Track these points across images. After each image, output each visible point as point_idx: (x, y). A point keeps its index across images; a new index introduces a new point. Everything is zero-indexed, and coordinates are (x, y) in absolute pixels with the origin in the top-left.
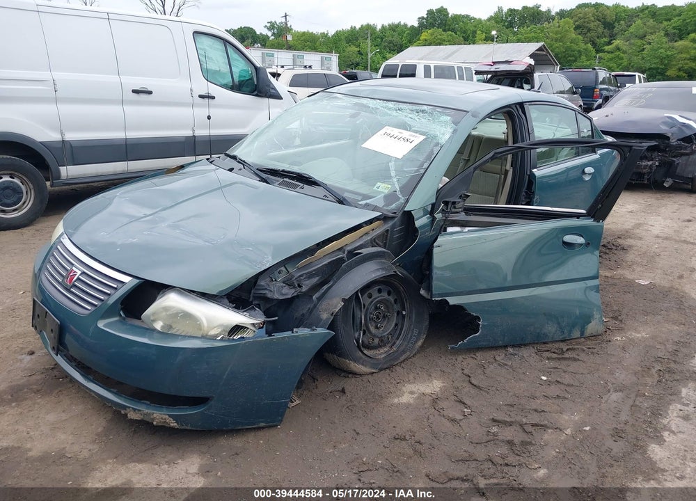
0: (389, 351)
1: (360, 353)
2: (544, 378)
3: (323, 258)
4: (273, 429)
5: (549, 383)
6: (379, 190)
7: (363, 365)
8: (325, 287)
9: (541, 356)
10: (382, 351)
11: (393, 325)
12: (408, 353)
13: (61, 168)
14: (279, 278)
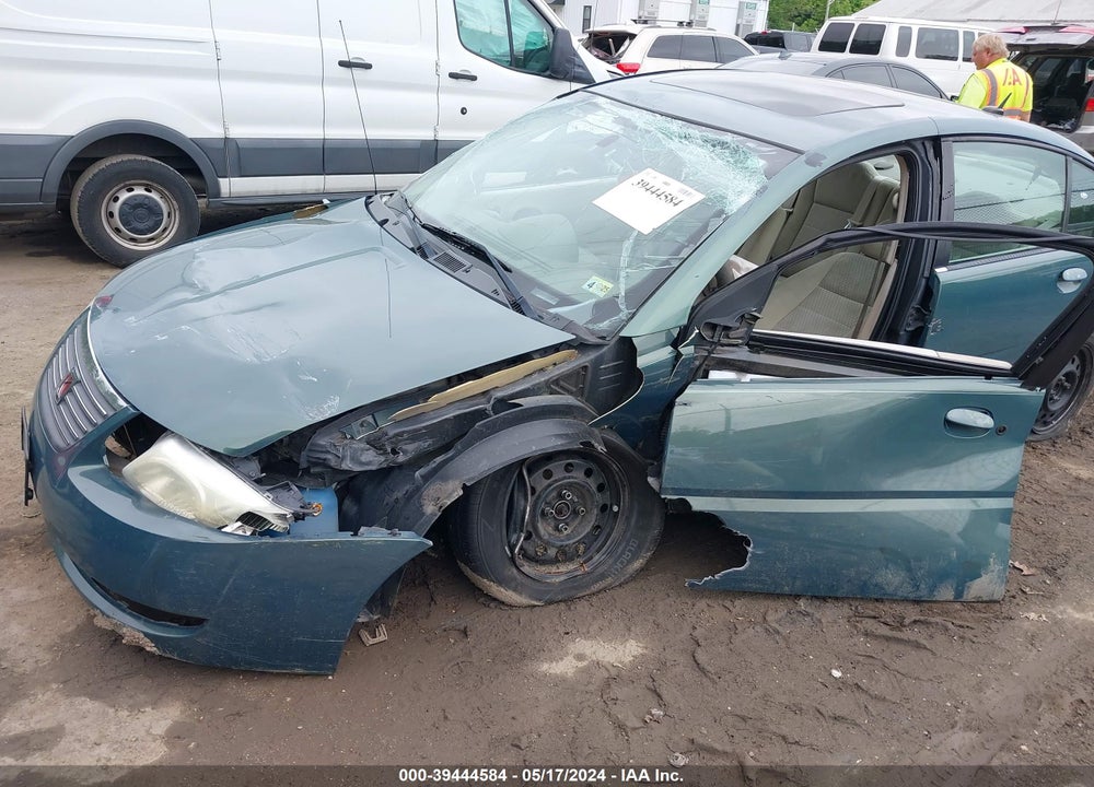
0: (576, 570)
1: (515, 571)
2: (837, 674)
3: (444, 406)
4: (319, 679)
5: (841, 685)
6: (591, 290)
7: (515, 590)
8: (439, 459)
9: (856, 627)
10: (563, 569)
11: (588, 529)
12: (609, 580)
13: (220, 180)
14: (360, 434)
